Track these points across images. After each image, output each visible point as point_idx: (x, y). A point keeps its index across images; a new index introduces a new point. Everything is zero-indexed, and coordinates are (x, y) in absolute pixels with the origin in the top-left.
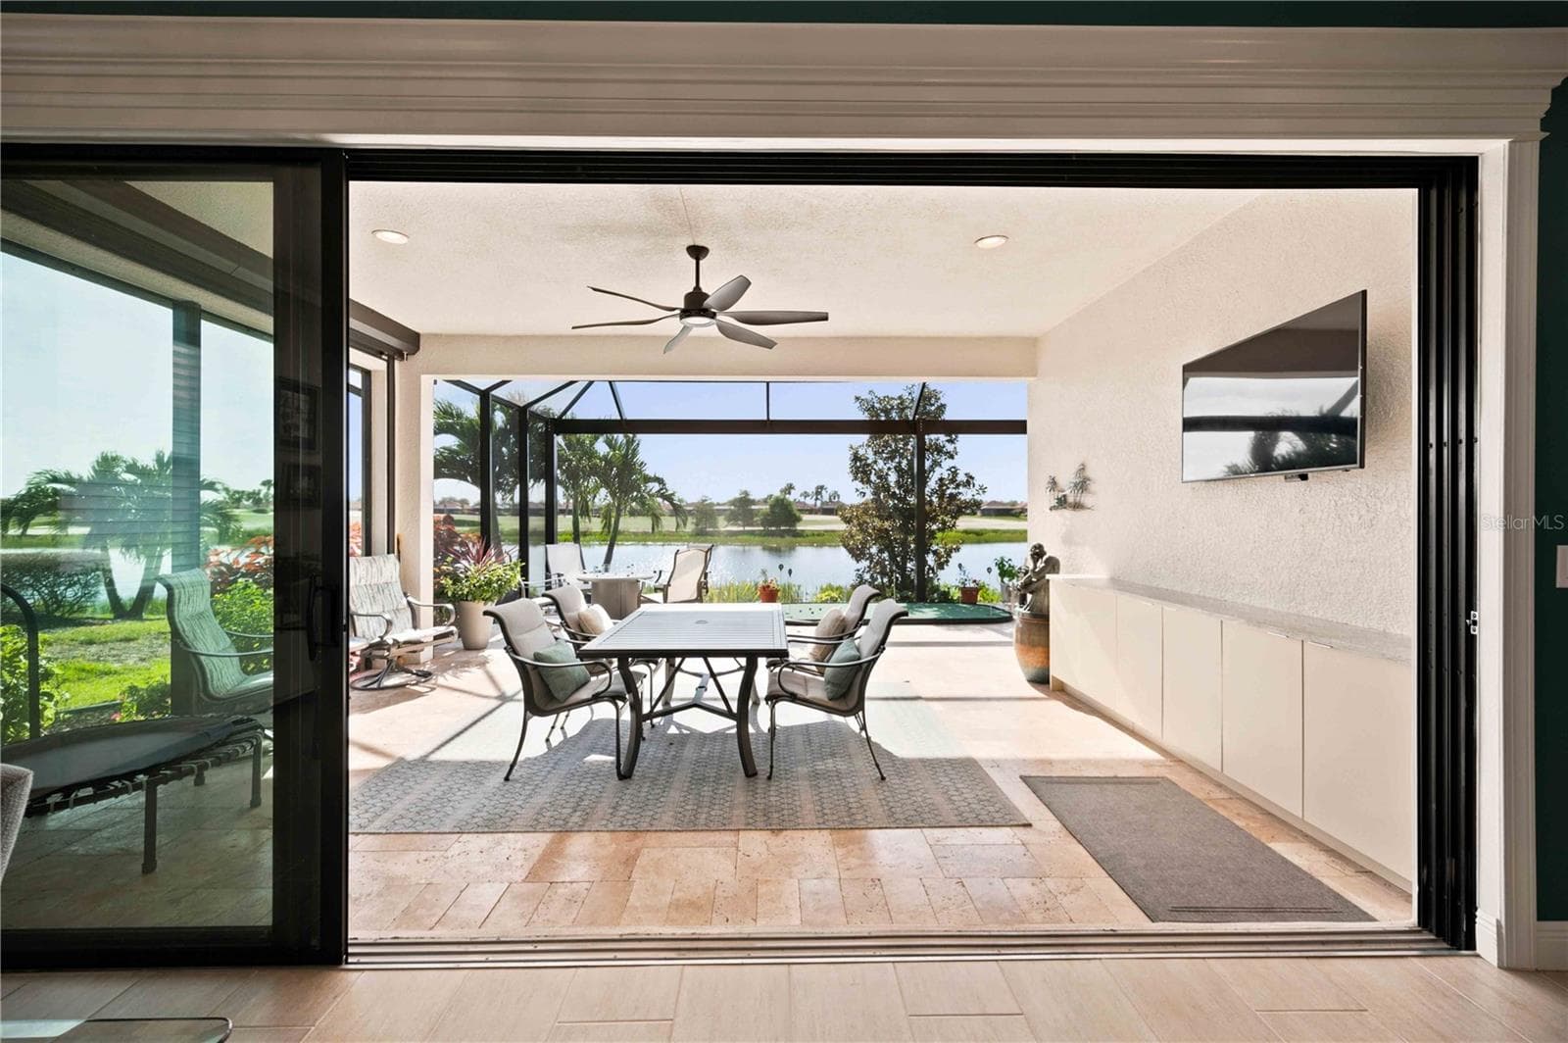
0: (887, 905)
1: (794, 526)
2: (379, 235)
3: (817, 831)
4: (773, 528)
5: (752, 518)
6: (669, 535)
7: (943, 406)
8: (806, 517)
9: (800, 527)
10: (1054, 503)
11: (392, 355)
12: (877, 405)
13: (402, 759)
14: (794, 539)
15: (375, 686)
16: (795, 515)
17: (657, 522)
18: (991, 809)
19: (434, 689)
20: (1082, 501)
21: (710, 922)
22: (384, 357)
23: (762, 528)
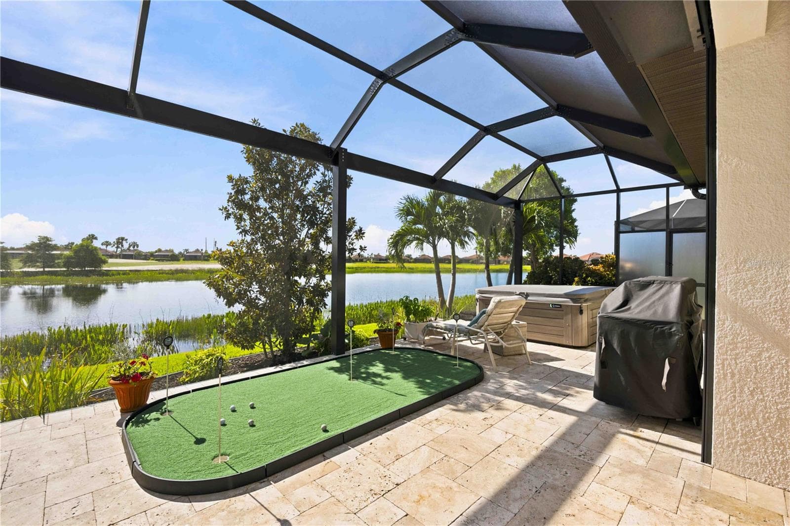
1: (100, 267)
4: (77, 269)
5: (53, 261)
8: (110, 261)
9: (105, 268)
14: (101, 278)
16: (100, 259)
23: (65, 269)
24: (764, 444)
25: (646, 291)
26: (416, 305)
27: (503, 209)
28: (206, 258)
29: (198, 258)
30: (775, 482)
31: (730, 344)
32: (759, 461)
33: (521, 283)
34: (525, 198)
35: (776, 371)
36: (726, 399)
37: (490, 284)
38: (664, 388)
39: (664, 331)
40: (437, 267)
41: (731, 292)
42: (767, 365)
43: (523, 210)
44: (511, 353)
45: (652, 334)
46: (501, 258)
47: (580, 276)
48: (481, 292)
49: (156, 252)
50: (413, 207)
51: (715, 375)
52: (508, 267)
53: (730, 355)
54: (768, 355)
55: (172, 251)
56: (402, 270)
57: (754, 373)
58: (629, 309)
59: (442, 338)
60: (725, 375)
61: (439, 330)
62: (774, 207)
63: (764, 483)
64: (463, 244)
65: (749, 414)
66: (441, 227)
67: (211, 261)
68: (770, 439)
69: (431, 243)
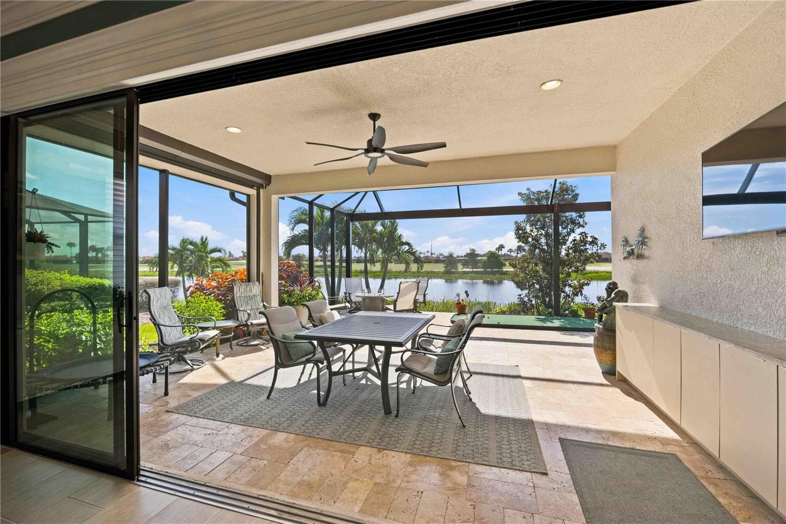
0: (417, 511)
1: (502, 268)
2: (228, 129)
3: (404, 454)
4: (489, 270)
5: (477, 264)
6: (431, 273)
7: (577, 195)
9: (505, 269)
10: (626, 255)
11: (259, 187)
12: (532, 197)
13: (233, 381)
14: (501, 276)
15: (245, 344)
16: (502, 262)
17: (408, 266)
18: (525, 458)
19: (269, 348)
20: (642, 253)
21: (309, 498)
22: (254, 188)
23: (483, 270)
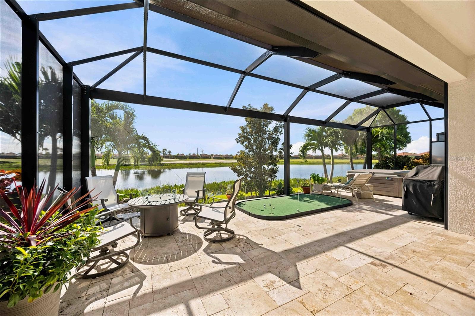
1: (160, 162)
14: (161, 167)
16: (160, 159)
24: (469, 222)
25: (426, 169)
26: (318, 177)
27: (360, 132)
28: (198, 158)
29: (195, 157)
30: (473, 235)
31: (454, 187)
32: (467, 228)
33: (371, 169)
34: (373, 125)
35: (473, 196)
36: (453, 206)
37: (353, 169)
38: (432, 205)
39: (431, 184)
40: (324, 161)
41: (454, 168)
42: (468, 194)
43: (372, 132)
44: (365, 198)
45: (426, 185)
46: (360, 156)
47: (408, 165)
48: (349, 172)
49: (177, 155)
50: (311, 133)
51: (449, 198)
52: (363, 161)
53: (454, 191)
54: (469, 190)
55: (184, 154)
56: (306, 163)
57: (464, 197)
58: (418, 176)
59: (330, 192)
60: (453, 198)
61: (330, 187)
62: (470, 138)
63: (469, 235)
64: (336, 150)
65: (462, 211)
66: (327, 143)
67: (201, 159)
68: (471, 220)
69: (320, 149)
